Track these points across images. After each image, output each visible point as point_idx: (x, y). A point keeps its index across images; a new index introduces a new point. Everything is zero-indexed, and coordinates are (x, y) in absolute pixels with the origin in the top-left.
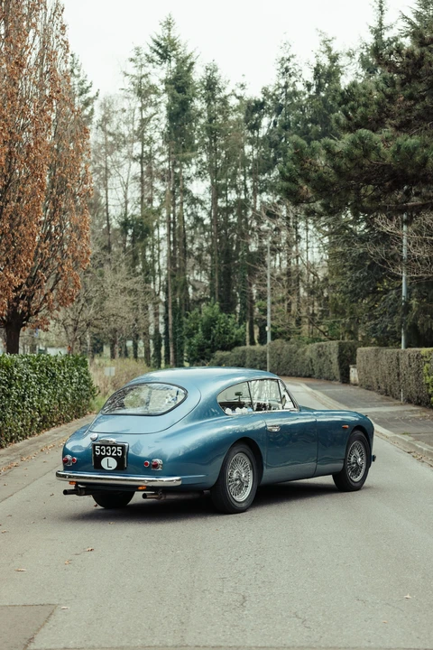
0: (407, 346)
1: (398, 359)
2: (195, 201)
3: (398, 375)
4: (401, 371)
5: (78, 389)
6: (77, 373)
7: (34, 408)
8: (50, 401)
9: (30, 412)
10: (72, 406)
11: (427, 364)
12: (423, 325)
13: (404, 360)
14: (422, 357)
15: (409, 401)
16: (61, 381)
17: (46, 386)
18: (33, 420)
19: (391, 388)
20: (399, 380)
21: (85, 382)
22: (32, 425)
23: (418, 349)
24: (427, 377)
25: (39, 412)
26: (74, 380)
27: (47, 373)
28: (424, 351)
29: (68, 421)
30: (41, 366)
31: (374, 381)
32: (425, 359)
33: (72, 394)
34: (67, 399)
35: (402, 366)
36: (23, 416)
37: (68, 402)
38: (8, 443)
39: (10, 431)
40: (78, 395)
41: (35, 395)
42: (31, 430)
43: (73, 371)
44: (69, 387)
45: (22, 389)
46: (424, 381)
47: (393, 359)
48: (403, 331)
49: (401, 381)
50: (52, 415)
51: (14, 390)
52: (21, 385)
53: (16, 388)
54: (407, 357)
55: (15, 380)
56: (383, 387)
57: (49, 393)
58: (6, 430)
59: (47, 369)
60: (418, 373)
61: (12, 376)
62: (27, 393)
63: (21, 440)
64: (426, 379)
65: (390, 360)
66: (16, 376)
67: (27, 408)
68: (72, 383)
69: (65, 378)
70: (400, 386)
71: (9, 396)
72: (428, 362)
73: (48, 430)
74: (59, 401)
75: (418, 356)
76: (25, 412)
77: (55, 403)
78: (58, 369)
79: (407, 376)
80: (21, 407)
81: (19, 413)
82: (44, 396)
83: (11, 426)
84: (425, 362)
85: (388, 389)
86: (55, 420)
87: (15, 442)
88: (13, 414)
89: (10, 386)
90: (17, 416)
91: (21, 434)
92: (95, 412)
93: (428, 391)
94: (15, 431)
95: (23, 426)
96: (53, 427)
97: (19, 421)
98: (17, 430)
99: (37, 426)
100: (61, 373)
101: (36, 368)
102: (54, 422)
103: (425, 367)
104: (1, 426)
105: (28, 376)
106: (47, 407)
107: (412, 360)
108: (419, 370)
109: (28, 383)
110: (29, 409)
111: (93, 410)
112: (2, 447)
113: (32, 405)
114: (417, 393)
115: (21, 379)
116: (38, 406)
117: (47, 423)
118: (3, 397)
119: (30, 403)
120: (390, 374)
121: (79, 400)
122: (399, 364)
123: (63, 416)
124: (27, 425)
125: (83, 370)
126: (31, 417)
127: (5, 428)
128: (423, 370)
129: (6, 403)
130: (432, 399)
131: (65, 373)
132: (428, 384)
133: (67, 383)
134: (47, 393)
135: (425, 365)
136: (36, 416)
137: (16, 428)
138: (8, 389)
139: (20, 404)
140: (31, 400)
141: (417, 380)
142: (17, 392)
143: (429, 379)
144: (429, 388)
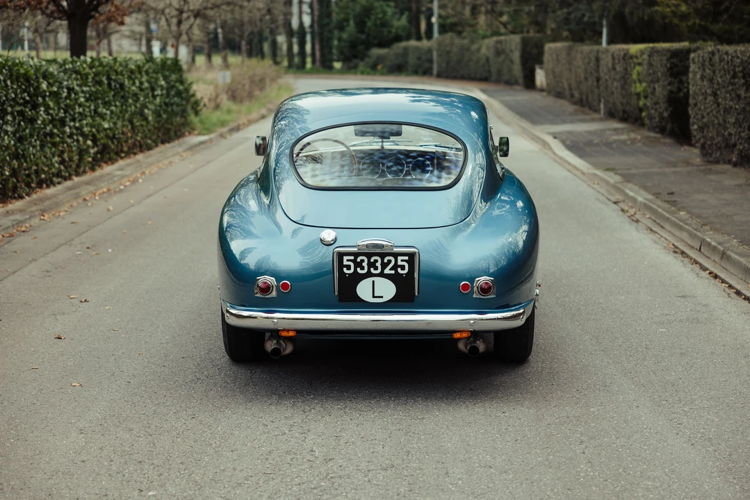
0: (611, 41)
1: (598, 60)
3: (598, 80)
4: (602, 75)
5: (166, 104)
6: (163, 83)
7: (83, 134)
8: (115, 124)
9: (78, 141)
10: (155, 128)
11: (638, 68)
12: (632, 13)
13: (606, 61)
14: (631, 57)
15: (611, 115)
16: (135, 95)
17: (107, 104)
18: (82, 153)
19: (587, 97)
20: (598, 87)
21: (179, 94)
22: (81, 159)
23: (625, 46)
24: (638, 85)
25: (95, 140)
26: (158, 92)
27: (109, 85)
28: (634, 48)
29: (149, 148)
30: (96, 75)
31: (566, 86)
32: (635, 60)
33: (157, 114)
34: (146, 119)
35: (603, 69)
36: (63, 147)
37: (148, 122)
38: (33, 189)
39: (37, 172)
40: (165, 111)
41: (86, 116)
42: (78, 166)
43: (157, 79)
44: (149, 102)
45: (59, 109)
46: (633, 89)
47: (590, 59)
48: (605, 23)
49: (602, 88)
50: (118, 142)
51: (42, 113)
52: (59, 104)
53: (47, 108)
54: (610, 57)
55: (44, 98)
56: (577, 95)
57: (112, 112)
58: (27, 172)
59: (109, 79)
60: (625, 79)
61: (38, 92)
62: (70, 115)
63: (59, 183)
64: (636, 87)
65: (586, 61)
66: (45, 91)
67: (70, 136)
68: (154, 97)
69: (141, 90)
70: (599, 95)
71: (32, 121)
72: (640, 64)
73: (113, 163)
74: (131, 122)
75: (625, 55)
76: (67, 142)
77: (123, 126)
78: (130, 78)
79: (609, 83)
80: (58, 136)
81: (54, 145)
82: (102, 117)
83: (37, 165)
84: (635, 64)
85: (584, 97)
86: (125, 149)
87: (48, 187)
88: (42, 146)
89: (35, 107)
90: (51, 149)
91: (58, 175)
92: (196, 132)
93: (638, 104)
94: (48, 171)
95: (62, 162)
96: (122, 158)
97: (54, 156)
98: (50, 169)
99: (90, 159)
100: (134, 84)
101: (87, 78)
102: (122, 151)
103: (635, 71)
104: (16, 166)
105: (70, 90)
106: (108, 131)
107: (617, 61)
108: (626, 74)
109: (71, 100)
110: (75, 137)
111: (194, 129)
112: (21, 197)
113: (79, 132)
114: (622, 104)
115: (56, 95)
116: (90, 131)
117: (109, 153)
118: (22, 123)
119: (77, 128)
120: (586, 79)
121: (167, 119)
122: (598, 66)
123: (139, 142)
124: (71, 159)
125: (174, 77)
126: (78, 148)
127: (25, 170)
128: (631, 75)
129: (27, 131)
130: (644, 114)
131: (141, 83)
132: (638, 95)
133: (146, 96)
134: (108, 112)
135: (634, 68)
136: (88, 147)
137: (48, 166)
138: (30, 110)
139: (55, 131)
140: (77, 125)
141: (623, 88)
142: (48, 114)
143: (639, 88)
144: (639, 99)
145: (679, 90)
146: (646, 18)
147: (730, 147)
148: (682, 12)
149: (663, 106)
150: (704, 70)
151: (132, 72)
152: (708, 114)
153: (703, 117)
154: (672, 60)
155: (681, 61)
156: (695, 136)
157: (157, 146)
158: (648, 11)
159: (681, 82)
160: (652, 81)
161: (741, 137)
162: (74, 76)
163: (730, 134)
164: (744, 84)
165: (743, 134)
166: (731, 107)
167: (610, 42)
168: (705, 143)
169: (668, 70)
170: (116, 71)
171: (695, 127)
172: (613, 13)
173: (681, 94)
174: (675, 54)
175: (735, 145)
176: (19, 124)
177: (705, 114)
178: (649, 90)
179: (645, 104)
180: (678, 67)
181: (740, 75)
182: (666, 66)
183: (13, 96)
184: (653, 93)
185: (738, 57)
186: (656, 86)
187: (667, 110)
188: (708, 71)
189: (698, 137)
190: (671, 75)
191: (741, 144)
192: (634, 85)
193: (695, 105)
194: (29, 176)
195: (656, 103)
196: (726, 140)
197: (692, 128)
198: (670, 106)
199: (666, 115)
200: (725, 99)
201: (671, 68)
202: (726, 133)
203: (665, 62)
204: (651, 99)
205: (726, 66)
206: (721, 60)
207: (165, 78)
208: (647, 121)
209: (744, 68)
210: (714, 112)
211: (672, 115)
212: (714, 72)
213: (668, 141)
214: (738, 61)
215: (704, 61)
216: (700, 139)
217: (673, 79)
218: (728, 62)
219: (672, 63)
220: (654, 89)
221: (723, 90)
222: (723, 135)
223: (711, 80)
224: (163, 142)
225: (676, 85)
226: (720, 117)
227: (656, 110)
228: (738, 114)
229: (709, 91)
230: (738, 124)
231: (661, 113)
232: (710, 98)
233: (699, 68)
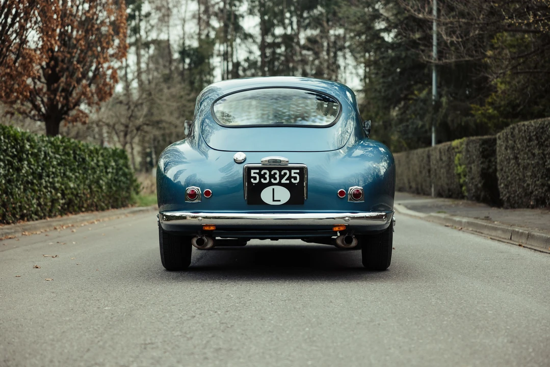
0: (439, 142)
1: (429, 156)
2: (247, 36)
3: (429, 171)
4: (432, 166)
5: (116, 180)
6: (113, 164)
7: (55, 188)
8: (78, 185)
9: (51, 192)
10: (107, 196)
11: (458, 155)
12: (453, 121)
13: (435, 155)
14: (453, 148)
15: (440, 195)
16: (93, 168)
17: (72, 170)
18: (54, 201)
19: (422, 186)
20: (429, 176)
21: (125, 175)
22: (53, 206)
23: (449, 143)
24: (459, 167)
25: (63, 195)
26: (110, 170)
27: (75, 158)
28: (455, 143)
29: (103, 209)
30: (65, 148)
31: (406, 181)
32: (456, 150)
33: (109, 186)
34: (101, 187)
35: (433, 161)
36: (40, 194)
37: (102, 190)
38: (18, 220)
39: (20, 207)
40: (115, 185)
41: (57, 176)
42: (51, 211)
43: (109, 161)
44: (103, 176)
45: (38, 166)
46: (455, 172)
47: (423, 157)
48: (433, 129)
49: (432, 176)
50: (80, 200)
51: (25, 166)
52: (38, 162)
53: (29, 164)
54: (438, 153)
55: (27, 155)
56: (414, 185)
57: (76, 177)
58: (13, 206)
59: (75, 153)
60: (450, 165)
61: (22, 150)
62: (46, 171)
63: (37, 220)
64: (457, 170)
65: (421, 158)
66: (28, 151)
67: (46, 187)
68: (107, 173)
69: (98, 166)
70: (431, 182)
71: (18, 170)
72: (460, 152)
73: (76, 214)
74: (90, 187)
75: (449, 148)
76: (43, 191)
77: (84, 189)
78: (90, 156)
79: (438, 171)
80: (37, 185)
81: (34, 191)
82: (69, 178)
83: (21, 202)
84: (456, 153)
85: (419, 187)
86: (85, 205)
87: (28, 220)
88: (25, 190)
89: (21, 160)
90: (31, 193)
91: (36, 213)
92: (137, 205)
93: (459, 181)
94: (28, 209)
95: (39, 205)
96: (83, 212)
97: (33, 199)
98: (30, 207)
99: (60, 208)
100: (93, 160)
101: (59, 149)
102: (83, 207)
103: (456, 158)
104: (6, 200)
105: (46, 154)
106: (73, 190)
107: (443, 154)
108: (450, 162)
109: (47, 161)
110: (49, 189)
111: (135, 203)
112: (8, 223)
113: (52, 185)
114: (447, 184)
115: (35, 156)
116: (60, 187)
117: (73, 206)
118: (11, 170)
119: (50, 183)
120: (421, 172)
121: (116, 191)
122: (429, 161)
123: (96, 203)
124: (46, 204)
125: (121, 162)
126: (51, 197)
127: (12, 204)
128: (454, 161)
129: (15, 176)
130: (464, 188)
131: (98, 161)
132: (459, 175)
133: (101, 171)
134: (73, 176)
135: (456, 155)
136: (58, 198)
137: (28, 205)
138: (17, 162)
139: (35, 181)
140: (51, 180)
141: (448, 172)
142: (30, 168)
143: (460, 169)
144: (460, 178)
145: (489, 167)
146: (463, 124)
147: (529, 194)
148: (489, 113)
149: (478, 179)
150: (507, 142)
151: (91, 152)
152: (511, 174)
153: (508, 177)
154: (483, 146)
155: (490, 146)
156: (502, 193)
157: (108, 209)
158: (465, 119)
159: (490, 161)
160: (469, 163)
161: (536, 185)
162: (49, 145)
163: (528, 185)
164: (537, 145)
165: (537, 182)
166: (528, 164)
168: (510, 196)
169: (480, 153)
170: (80, 148)
171: (502, 185)
172: (439, 121)
173: (491, 170)
174: (485, 142)
175: (532, 193)
176: (9, 171)
177: (509, 175)
178: (467, 170)
179: (464, 181)
180: (488, 152)
181: (534, 138)
182: (479, 150)
183: (5, 148)
184: (470, 172)
185: (532, 126)
186: (472, 166)
187: (480, 182)
188: (510, 142)
189: (504, 193)
190: (483, 157)
191: (536, 190)
192: (456, 168)
193: (502, 170)
194: (14, 208)
195: (472, 179)
196: (525, 190)
197: (499, 187)
198: (483, 179)
199: (480, 185)
200: (524, 159)
201: (483, 152)
202: (525, 185)
203: (478, 147)
204: (469, 176)
205: (523, 135)
206: (520, 131)
207: (115, 161)
208: (466, 194)
209: (537, 133)
210: (516, 171)
211: (484, 185)
212: (515, 142)
213: (482, 205)
214: (532, 128)
215: (507, 135)
216: (506, 194)
217: (484, 160)
218: (525, 131)
219: (483, 148)
220: (471, 168)
221: (522, 153)
222: (523, 187)
223: (513, 148)
224: (113, 207)
225: (487, 163)
226: (520, 174)
227: (472, 184)
228: (534, 168)
229: (511, 156)
230: (534, 176)
231: (476, 185)
232: (512, 162)
233: (504, 142)
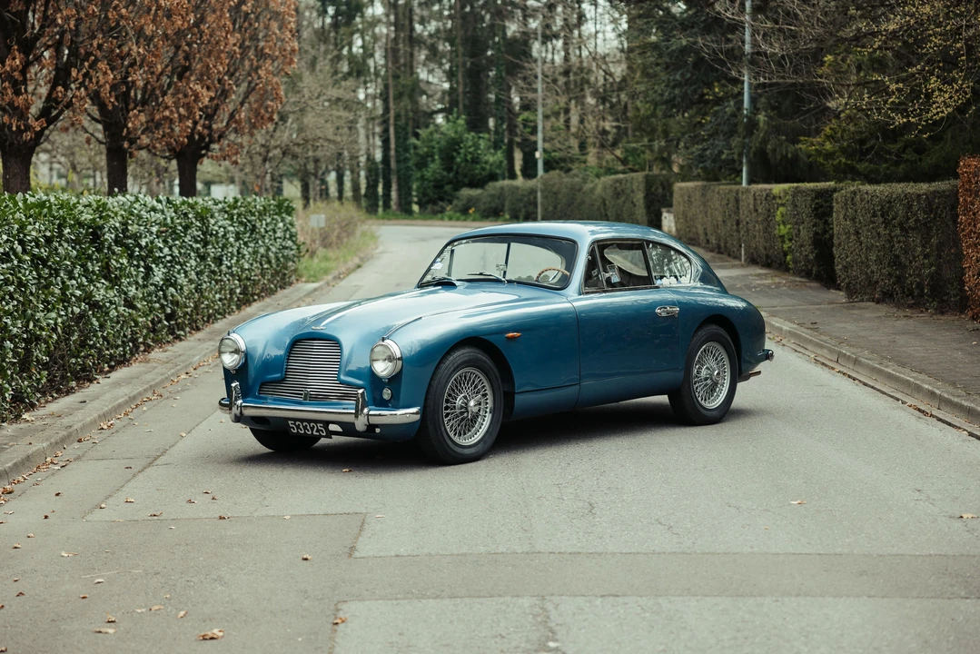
0: (752, 181)
1: (737, 200)
3: (738, 223)
4: (742, 217)
10: (276, 272)
11: (781, 209)
12: (774, 151)
13: (747, 202)
14: (774, 198)
15: (753, 261)
19: (726, 242)
20: (738, 231)
23: (767, 186)
24: (782, 227)
28: (777, 188)
31: (701, 231)
32: (779, 201)
35: (744, 211)
46: (776, 232)
47: (729, 200)
48: (744, 160)
49: (742, 233)
54: (751, 198)
56: (713, 239)
60: (769, 220)
64: (780, 230)
65: (725, 202)
70: (739, 240)
72: (783, 205)
75: (767, 195)
79: (750, 226)
84: (778, 205)
85: (722, 243)
92: (304, 279)
93: (782, 247)
103: (778, 213)
107: (759, 202)
108: (769, 216)
111: (302, 276)
114: (765, 248)
120: (724, 222)
122: (738, 208)
128: (774, 216)
130: (789, 258)
132: (782, 237)
135: (778, 209)
141: (766, 230)
143: (783, 230)
144: (783, 242)
145: (825, 232)
146: (790, 156)
147: (872, 284)
148: (826, 150)
149: (808, 248)
150: (847, 209)
152: (852, 253)
153: (847, 257)
154: (817, 201)
155: (825, 202)
156: (840, 276)
158: (791, 148)
159: (826, 223)
160: (797, 223)
161: (882, 274)
163: (872, 272)
164: (882, 222)
165: (884, 271)
166: (872, 245)
167: (750, 182)
168: (850, 283)
169: (813, 211)
171: (840, 267)
172: (753, 150)
173: (827, 236)
175: (877, 282)
177: (849, 253)
178: (794, 232)
179: (789, 247)
180: (822, 207)
181: (879, 213)
182: (811, 206)
184: (798, 235)
185: (877, 197)
186: (801, 228)
187: (812, 252)
188: (850, 210)
189: (842, 277)
190: (816, 216)
191: (882, 280)
192: (777, 227)
193: (839, 245)
195: (801, 246)
196: (869, 278)
197: (836, 268)
198: (815, 248)
199: (811, 257)
200: (867, 237)
201: (816, 209)
202: (869, 271)
203: (809, 202)
204: (796, 241)
205: (866, 206)
206: (862, 200)
208: (791, 266)
209: (883, 207)
210: (857, 250)
211: (817, 257)
212: (856, 211)
213: (814, 284)
214: (877, 200)
215: (846, 201)
216: (844, 279)
217: (818, 220)
218: (868, 201)
219: (817, 203)
220: (799, 231)
221: (865, 229)
222: (866, 273)
223: (853, 219)
225: (821, 226)
226: (863, 256)
227: (801, 253)
228: (879, 251)
229: (852, 231)
230: (879, 261)
231: (807, 256)
232: (853, 237)
233: (842, 208)
